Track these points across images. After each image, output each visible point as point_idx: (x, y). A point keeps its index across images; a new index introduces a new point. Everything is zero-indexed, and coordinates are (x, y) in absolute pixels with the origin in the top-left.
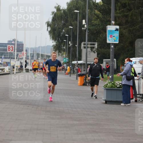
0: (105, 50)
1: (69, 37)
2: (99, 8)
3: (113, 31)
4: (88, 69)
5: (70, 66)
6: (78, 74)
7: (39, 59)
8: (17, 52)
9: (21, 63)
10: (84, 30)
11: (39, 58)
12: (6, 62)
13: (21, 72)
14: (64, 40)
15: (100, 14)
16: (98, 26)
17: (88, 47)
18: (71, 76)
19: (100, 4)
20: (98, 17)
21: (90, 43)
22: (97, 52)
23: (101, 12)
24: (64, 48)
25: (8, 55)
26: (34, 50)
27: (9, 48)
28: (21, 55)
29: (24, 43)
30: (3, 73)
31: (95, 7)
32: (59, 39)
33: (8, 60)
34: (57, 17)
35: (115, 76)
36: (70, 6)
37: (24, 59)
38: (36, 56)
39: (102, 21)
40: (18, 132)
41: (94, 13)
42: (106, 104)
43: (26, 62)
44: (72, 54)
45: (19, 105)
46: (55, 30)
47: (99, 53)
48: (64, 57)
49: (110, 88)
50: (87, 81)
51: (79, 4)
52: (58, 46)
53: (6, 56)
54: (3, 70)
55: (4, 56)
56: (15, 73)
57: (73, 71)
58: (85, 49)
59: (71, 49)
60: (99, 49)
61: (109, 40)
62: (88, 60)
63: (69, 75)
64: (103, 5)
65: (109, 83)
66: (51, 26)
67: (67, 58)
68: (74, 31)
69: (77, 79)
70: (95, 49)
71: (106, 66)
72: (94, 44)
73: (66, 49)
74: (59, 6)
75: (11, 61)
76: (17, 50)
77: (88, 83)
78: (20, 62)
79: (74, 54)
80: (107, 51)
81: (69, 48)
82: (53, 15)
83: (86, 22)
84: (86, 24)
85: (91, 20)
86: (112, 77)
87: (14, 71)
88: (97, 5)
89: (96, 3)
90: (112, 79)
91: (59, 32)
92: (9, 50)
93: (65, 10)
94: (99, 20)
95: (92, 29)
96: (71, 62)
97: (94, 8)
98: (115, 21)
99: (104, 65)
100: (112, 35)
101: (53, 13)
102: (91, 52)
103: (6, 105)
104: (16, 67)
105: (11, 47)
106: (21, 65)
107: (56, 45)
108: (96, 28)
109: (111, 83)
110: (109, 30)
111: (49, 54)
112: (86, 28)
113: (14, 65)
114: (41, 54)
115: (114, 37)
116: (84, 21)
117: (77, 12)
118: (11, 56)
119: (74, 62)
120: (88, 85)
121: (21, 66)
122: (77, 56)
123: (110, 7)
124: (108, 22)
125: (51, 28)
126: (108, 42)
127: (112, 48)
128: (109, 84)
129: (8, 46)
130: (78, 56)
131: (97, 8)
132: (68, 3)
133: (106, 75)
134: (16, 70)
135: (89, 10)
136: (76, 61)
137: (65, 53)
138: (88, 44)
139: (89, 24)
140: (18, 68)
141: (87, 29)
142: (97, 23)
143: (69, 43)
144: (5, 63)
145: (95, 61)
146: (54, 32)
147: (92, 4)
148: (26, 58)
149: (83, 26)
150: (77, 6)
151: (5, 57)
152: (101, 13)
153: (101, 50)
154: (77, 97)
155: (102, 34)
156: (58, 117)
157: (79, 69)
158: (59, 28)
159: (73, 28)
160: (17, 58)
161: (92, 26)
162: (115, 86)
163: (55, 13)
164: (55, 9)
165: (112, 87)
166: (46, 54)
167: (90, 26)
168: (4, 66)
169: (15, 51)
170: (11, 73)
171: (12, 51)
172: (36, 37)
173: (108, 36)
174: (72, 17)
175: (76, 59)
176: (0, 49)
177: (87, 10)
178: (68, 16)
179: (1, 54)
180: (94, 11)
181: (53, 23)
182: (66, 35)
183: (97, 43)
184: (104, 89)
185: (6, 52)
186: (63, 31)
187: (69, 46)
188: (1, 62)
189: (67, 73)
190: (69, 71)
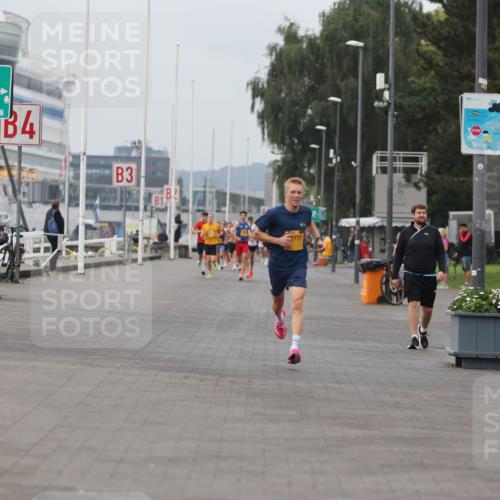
0: (456, 179)
1: (330, 133)
2: (435, 33)
3: (484, 111)
4: (396, 246)
5: (334, 237)
6: (362, 265)
7: (225, 212)
8: (147, 185)
9: (162, 225)
10: (380, 108)
11: (223, 209)
12: (110, 223)
13: (159, 258)
14: (313, 146)
15: (439, 52)
16: (429, 94)
17: (395, 170)
18: (337, 270)
19: (435, 19)
20: (430, 63)
21: (402, 154)
22: (426, 184)
23: (442, 45)
24: (312, 171)
25: (115, 199)
26: (205, 178)
27: (120, 171)
28: (160, 196)
29: (170, 156)
30: (98, 260)
31: (419, 27)
32: (293, 142)
33: (114, 216)
34: (285, 65)
35: (490, 269)
36: (332, 27)
37: (173, 212)
38: (215, 202)
39: (443, 78)
40: (152, 466)
41: (417, 51)
42: (459, 369)
43: (178, 220)
44: (339, 193)
45: (155, 372)
46: (280, 110)
47: (434, 188)
48: (312, 203)
49: (474, 311)
50: (391, 287)
51: (361, 18)
52: (291, 165)
53: (109, 200)
54: (100, 251)
55: (103, 199)
56: (140, 261)
57: (344, 251)
58: (385, 177)
59: (337, 175)
60: (436, 176)
61: (470, 145)
62: (394, 215)
63: (330, 265)
64: (447, 20)
65: (470, 294)
66: (267, 94)
67: (322, 209)
68: (347, 109)
69: (357, 280)
70: (421, 174)
71: (458, 236)
72: (416, 160)
73: (320, 176)
74: (292, 24)
75: (127, 219)
76: (146, 180)
77: (396, 294)
78: (159, 222)
79: (350, 194)
80: (463, 181)
81: (330, 172)
82: (274, 57)
83: (386, 81)
84: (388, 89)
85: (406, 75)
86: (481, 274)
87: (136, 251)
88: (426, 20)
89: (423, 15)
90: (480, 281)
91: (293, 116)
92: (120, 178)
93: (316, 38)
94: (432, 73)
95: (409, 106)
96: (337, 222)
97: (416, 31)
98: (490, 76)
99: (450, 233)
100: (478, 128)
101: (272, 49)
102: (406, 186)
103: (110, 373)
104: (144, 238)
105: (127, 170)
106: (161, 232)
107: (284, 160)
108: (424, 103)
109: (477, 293)
110: (467, 110)
111: (260, 195)
112: (389, 104)
113: (137, 231)
114: (232, 195)
115: (485, 132)
116: (380, 78)
117: (357, 48)
118: (127, 201)
119: (348, 222)
120: (394, 301)
121: (163, 237)
122: (358, 201)
123: (471, 27)
124: (466, 82)
125: (266, 104)
126: (465, 150)
127: (481, 175)
128: (468, 299)
129: (115, 166)
130: (361, 200)
131: (424, 33)
132: (324, 13)
133: (459, 268)
134: (145, 251)
135: (397, 40)
136: (354, 217)
137: (315, 189)
138: (395, 159)
139: (397, 89)
140: (151, 242)
141: (392, 105)
142: (428, 85)
143: (327, 153)
144: (106, 225)
145: (417, 216)
146: (277, 116)
147: (408, 18)
148: (178, 208)
149: (379, 95)
150: (357, 26)
151: (106, 203)
152: (439, 48)
153: (441, 179)
154: (356, 343)
155: (443, 123)
156: (289, 413)
157: (364, 245)
158: (294, 104)
159: (341, 103)
160: (149, 208)
161: (410, 94)
162: (491, 304)
163: (281, 49)
164: (279, 35)
165: (479, 308)
166: (248, 193)
167: (402, 97)
168: (102, 236)
169: (138, 184)
170: (127, 260)
171: (131, 184)
172: (214, 133)
173: (466, 131)
174: (340, 66)
175: (352, 211)
176: (89, 178)
177: (391, 38)
178: (326, 60)
179: (92, 194)
180: (415, 43)
181: (273, 84)
182: (319, 127)
183: (428, 156)
184: (452, 316)
185: (107, 186)
186: (306, 111)
187: (330, 165)
188: (91, 222)
189: (324, 260)
190: (330, 254)
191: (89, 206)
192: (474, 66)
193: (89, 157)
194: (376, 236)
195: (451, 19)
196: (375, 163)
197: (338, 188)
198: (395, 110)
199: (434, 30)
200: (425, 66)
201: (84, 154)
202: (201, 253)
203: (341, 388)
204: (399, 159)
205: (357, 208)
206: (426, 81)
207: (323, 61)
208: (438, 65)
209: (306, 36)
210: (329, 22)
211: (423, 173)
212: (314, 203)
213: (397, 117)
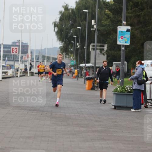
0: (115, 52)
1: (77, 38)
2: (110, 8)
3: (124, 32)
5: (78, 70)
6: (87, 78)
7: (45, 62)
8: (21, 54)
9: (26, 66)
10: (93, 30)
11: (44, 61)
12: (10, 65)
13: (25, 76)
14: (72, 42)
15: (111, 13)
16: (108, 26)
17: (97, 49)
18: (79, 79)
19: (110, 3)
20: (108, 17)
21: (99, 44)
22: (106, 54)
23: (112, 11)
24: (72, 50)
25: (12, 58)
26: (39, 52)
27: (13, 49)
28: (25, 57)
29: (29, 45)
30: (6, 76)
31: (105, 6)
32: (66, 41)
33: (11, 63)
34: (64, 17)
35: (125, 80)
36: (79, 6)
37: (29, 62)
38: (42, 59)
39: (112, 21)
40: (22, 139)
41: (105, 13)
42: (115, 110)
43: (31, 64)
44: (80, 56)
45: (23, 111)
46: (63, 31)
47: (109, 55)
49: (120, 92)
50: (95, 85)
51: (88, 3)
52: (65, 48)
53: (10, 58)
54: (7, 73)
55: (8, 58)
56: (19, 77)
57: (81, 74)
58: (94, 51)
59: (79, 51)
60: (110, 51)
62: (96, 63)
63: (77, 78)
65: (119, 87)
66: (59, 26)
67: (75, 61)
68: (83, 31)
69: (85, 83)
70: (105, 51)
71: (116, 70)
72: (104, 46)
73: (74, 51)
74: (67, 5)
75: (15, 64)
76: (21, 52)
77: (96, 87)
78: (25, 65)
79: (83, 57)
80: (118, 53)
81: (77, 50)
82: (61, 15)
83: (95, 22)
84: (96, 25)
85: (101, 20)
86: (123, 81)
87: (18, 74)
88: (107, 4)
89: (106, 2)
90: (122, 83)
91: (66, 33)
92: (13, 51)
93: (74, 9)
94: (109, 20)
95: (102, 30)
96: (79, 65)
97: (104, 7)
98: (127, 21)
99: (113, 69)
100: (123, 37)
101: (60, 12)
102: (100, 54)
103: (9, 111)
104: (20, 70)
105: (16, 49)
106: (25, 68)
107: (63, 46)
108: (106, 29)
109: (121, 87)
110: (119, 31)
111: (56, 57)
112: (96, 29)
113: (18, 68)
114: (47, 57)
115: (125, 38)
116: (93, 21)
117: (86, 12)
118: (15, 58)
119: (82, 65)
120: (96, 89)
121: (26, 69)
122: (85, 58)
123: (121, 6)
124: (119, 23)
125: (58, 29)
126: (119, 43)
127: (123, 51)
128: (119, 89)
129: (12, 48)
131: (107, 8)
132: (76, 2)
133: (116, 79)
134: (20, 74)
135: (98, 10)
136: (84, 63)
137: (72, 55)
138: (97, 46)
139: (98, 25)
140: (22, 71)
142: (108, 23)
143: (77, 44)
144: (9, 66)
146: (61, 32)
147: (102, 3)
148: (31, 61)
149: (93, 27)
150: (87, 5)
151: (9, 59)
152: (111, 12)
154: (84, 102)
155: (112, 35)
156: (63, 123)
157: (87, 72)
158: (67, 29)
159: (81, 29)
160: (22, 61)
161: (102, 26)
162: (125, 90)
163: (63, 13)
164: (63, 8)
165: (122, 91)
166: (52, 56)
167: (100, 27)
168: (7, 69)
169: (19, 53)
170: (15, 76)
171: (17, 53)
172: (42, 38)
173: (119, 37)
174: (81, 17)
175: (84, 62)
176: (4, 51)
177: (97, 9)
178: (77, 16)
179: (5, 56)
180: (104, 11)
181: (61, 23)
182: (74, 36)
183: (107, 45)
184: (114, 94)
185: (9, 54)
186: (70, 31)
187: (77, 48)
188: (4, 65)
189: (75, 77)
190: (77, 75)
191: (4, 60)
192: (122, 18)
193: (4, 45)
194: (91, 69)
195: (115, 4)
196: (91, 47)
197: (80, 54)
198: (98, 31)
199: (110, 7)
200: (107, 18)
201: (3, 44)
202: (39, 74)
203: (79, 116)
204: (98, 46)
205: (85, 61)
206: (107, 22)
207: (76, 16)
208: (111, 17)
209: (71, 8)
210: (78, 4)
211: (106, 50)
212: (72, 59)
213: (98, 33)
